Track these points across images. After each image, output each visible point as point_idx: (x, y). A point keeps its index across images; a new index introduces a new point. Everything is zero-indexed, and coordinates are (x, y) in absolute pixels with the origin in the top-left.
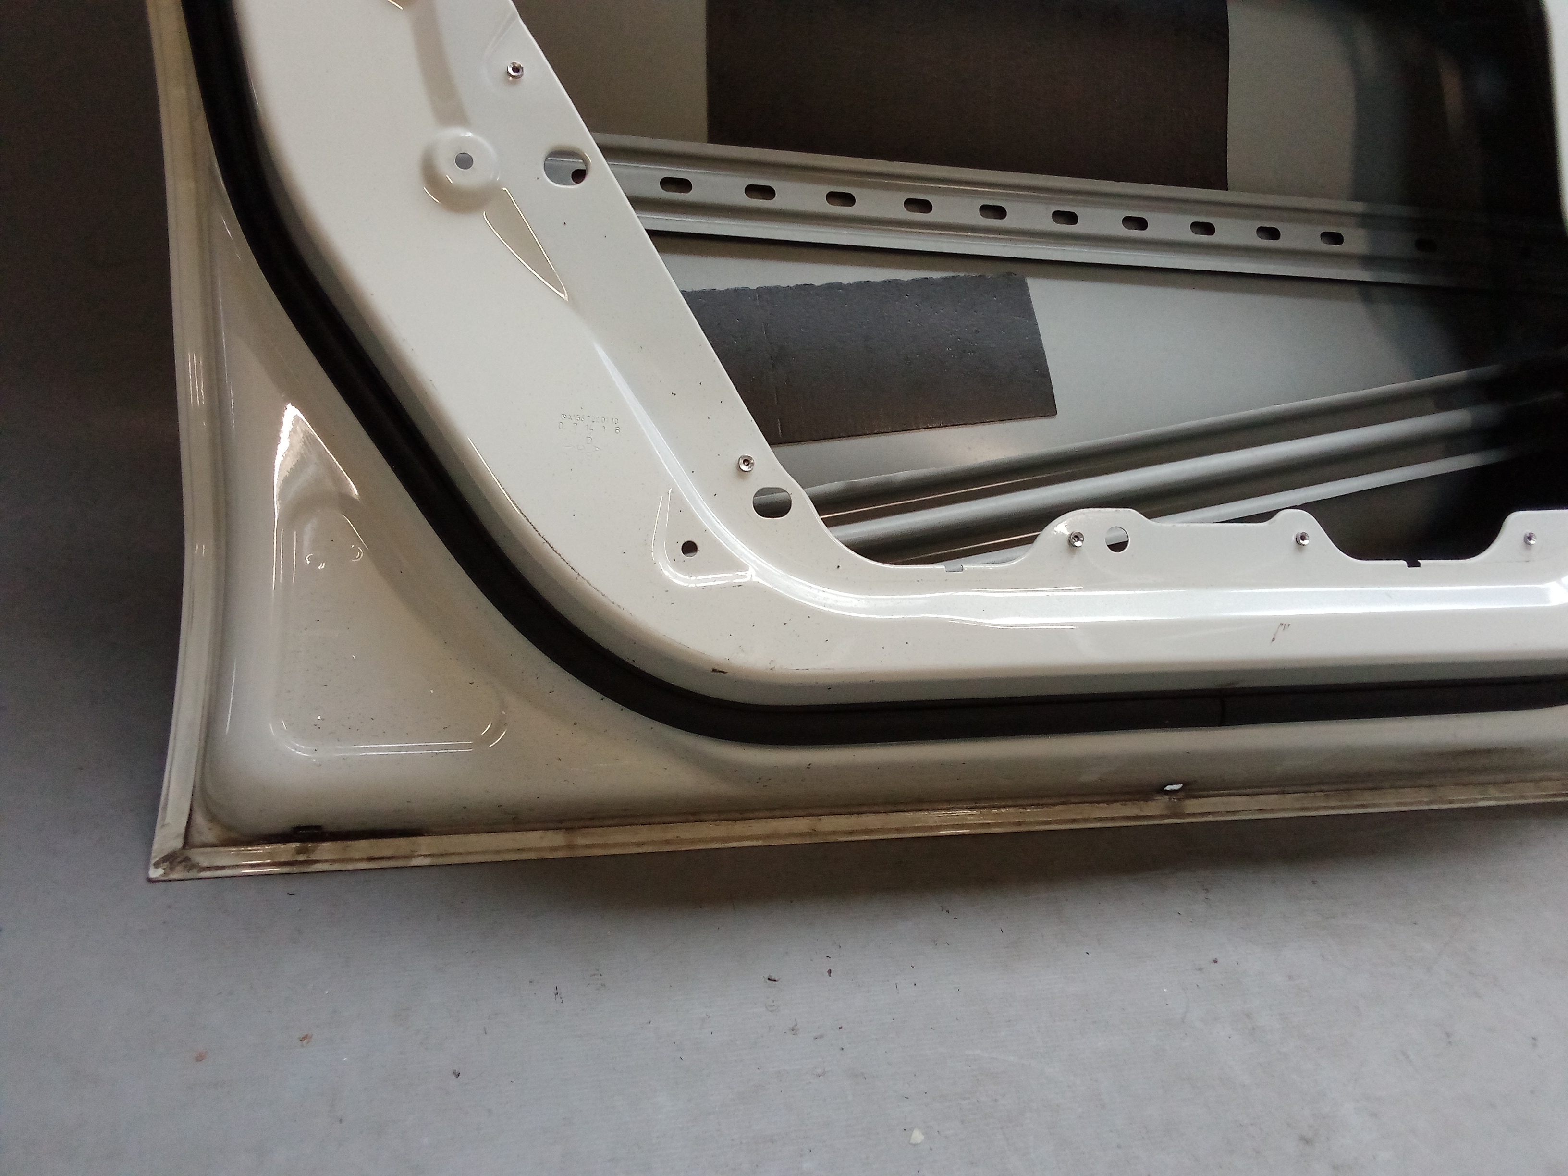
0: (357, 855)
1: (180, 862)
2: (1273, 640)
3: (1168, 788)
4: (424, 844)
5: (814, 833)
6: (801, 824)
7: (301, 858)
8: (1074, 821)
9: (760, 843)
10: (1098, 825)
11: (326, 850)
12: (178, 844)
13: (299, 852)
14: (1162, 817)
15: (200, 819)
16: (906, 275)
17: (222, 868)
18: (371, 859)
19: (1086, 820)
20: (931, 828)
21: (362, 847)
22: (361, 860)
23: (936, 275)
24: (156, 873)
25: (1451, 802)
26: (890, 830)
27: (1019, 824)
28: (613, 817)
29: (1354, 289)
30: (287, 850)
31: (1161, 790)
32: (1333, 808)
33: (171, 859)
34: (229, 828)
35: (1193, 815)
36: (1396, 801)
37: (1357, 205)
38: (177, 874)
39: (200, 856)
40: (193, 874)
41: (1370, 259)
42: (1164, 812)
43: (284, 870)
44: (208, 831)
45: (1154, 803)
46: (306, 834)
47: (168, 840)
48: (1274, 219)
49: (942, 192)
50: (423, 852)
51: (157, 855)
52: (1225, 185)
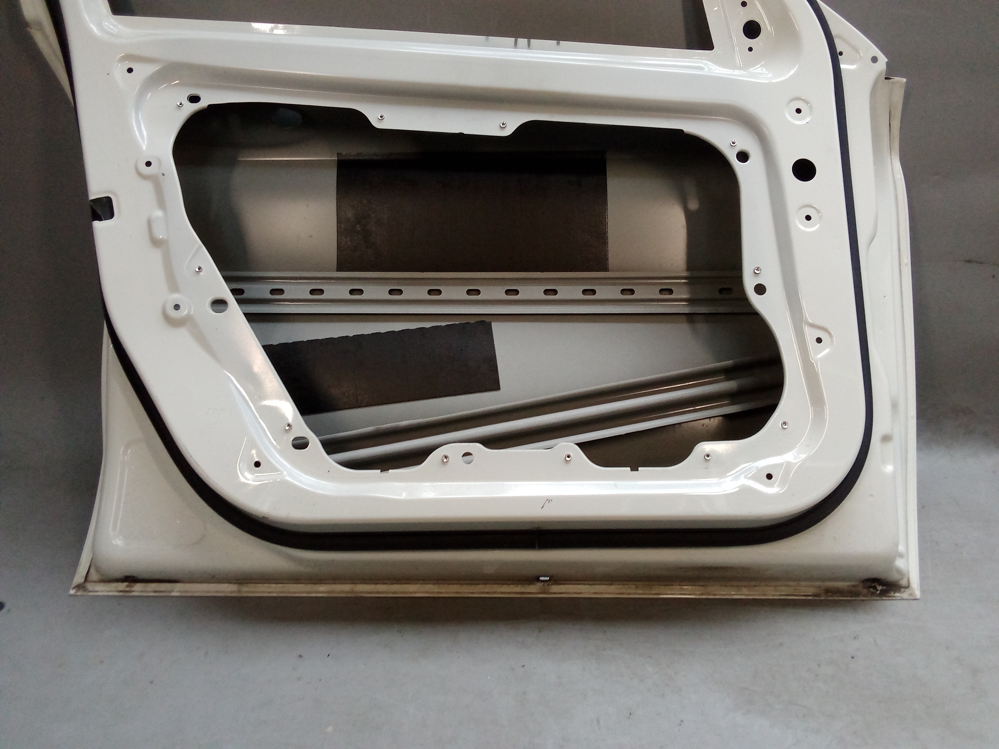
0: (150, 589)
1: (82, 588)
2: (543, 506)
3: (542, 578)
4: (178, 586)
5: (352, 592)
6: (347, 587)
7: (128, 589)
8: (487, 593)
9: (325, 595)
10: (500, 596)
11: (138, 588)
12: (82, 580)
13: (127, 586)
14: (537, 593)
15: (92, 571)
16: (428, 325)
17: (97, 592)
18: (155, 592)
19: (495, 593)
20: (411, 593)
21: (153, 586)
22: (151, 592)
23: (444, 324)
24: (72, 592)
25: (715, 595)
26: (390, 593)
27: (458, 593)
28: (275, 579)
29: (685, 317)
30: (122, 586)
31: (537, 579)
32: (640, 594)
33: (79, 587)
34: (101, 575)
35: (556, 593)
36: (680, 592)
37: (685, 274)
38: (80, 593)
39: (89, 586)
40: (86, 593)
41: (691, 301)
42: (538, 591)
43: (121, 594)
44: (94, 576)
45: (534, 586)
46: (131, 579)
47: (79, 578)
48: (633, 284)
49: (447, 285)
50: (177, 590)
51: (74, 585)
52: (605, 269)
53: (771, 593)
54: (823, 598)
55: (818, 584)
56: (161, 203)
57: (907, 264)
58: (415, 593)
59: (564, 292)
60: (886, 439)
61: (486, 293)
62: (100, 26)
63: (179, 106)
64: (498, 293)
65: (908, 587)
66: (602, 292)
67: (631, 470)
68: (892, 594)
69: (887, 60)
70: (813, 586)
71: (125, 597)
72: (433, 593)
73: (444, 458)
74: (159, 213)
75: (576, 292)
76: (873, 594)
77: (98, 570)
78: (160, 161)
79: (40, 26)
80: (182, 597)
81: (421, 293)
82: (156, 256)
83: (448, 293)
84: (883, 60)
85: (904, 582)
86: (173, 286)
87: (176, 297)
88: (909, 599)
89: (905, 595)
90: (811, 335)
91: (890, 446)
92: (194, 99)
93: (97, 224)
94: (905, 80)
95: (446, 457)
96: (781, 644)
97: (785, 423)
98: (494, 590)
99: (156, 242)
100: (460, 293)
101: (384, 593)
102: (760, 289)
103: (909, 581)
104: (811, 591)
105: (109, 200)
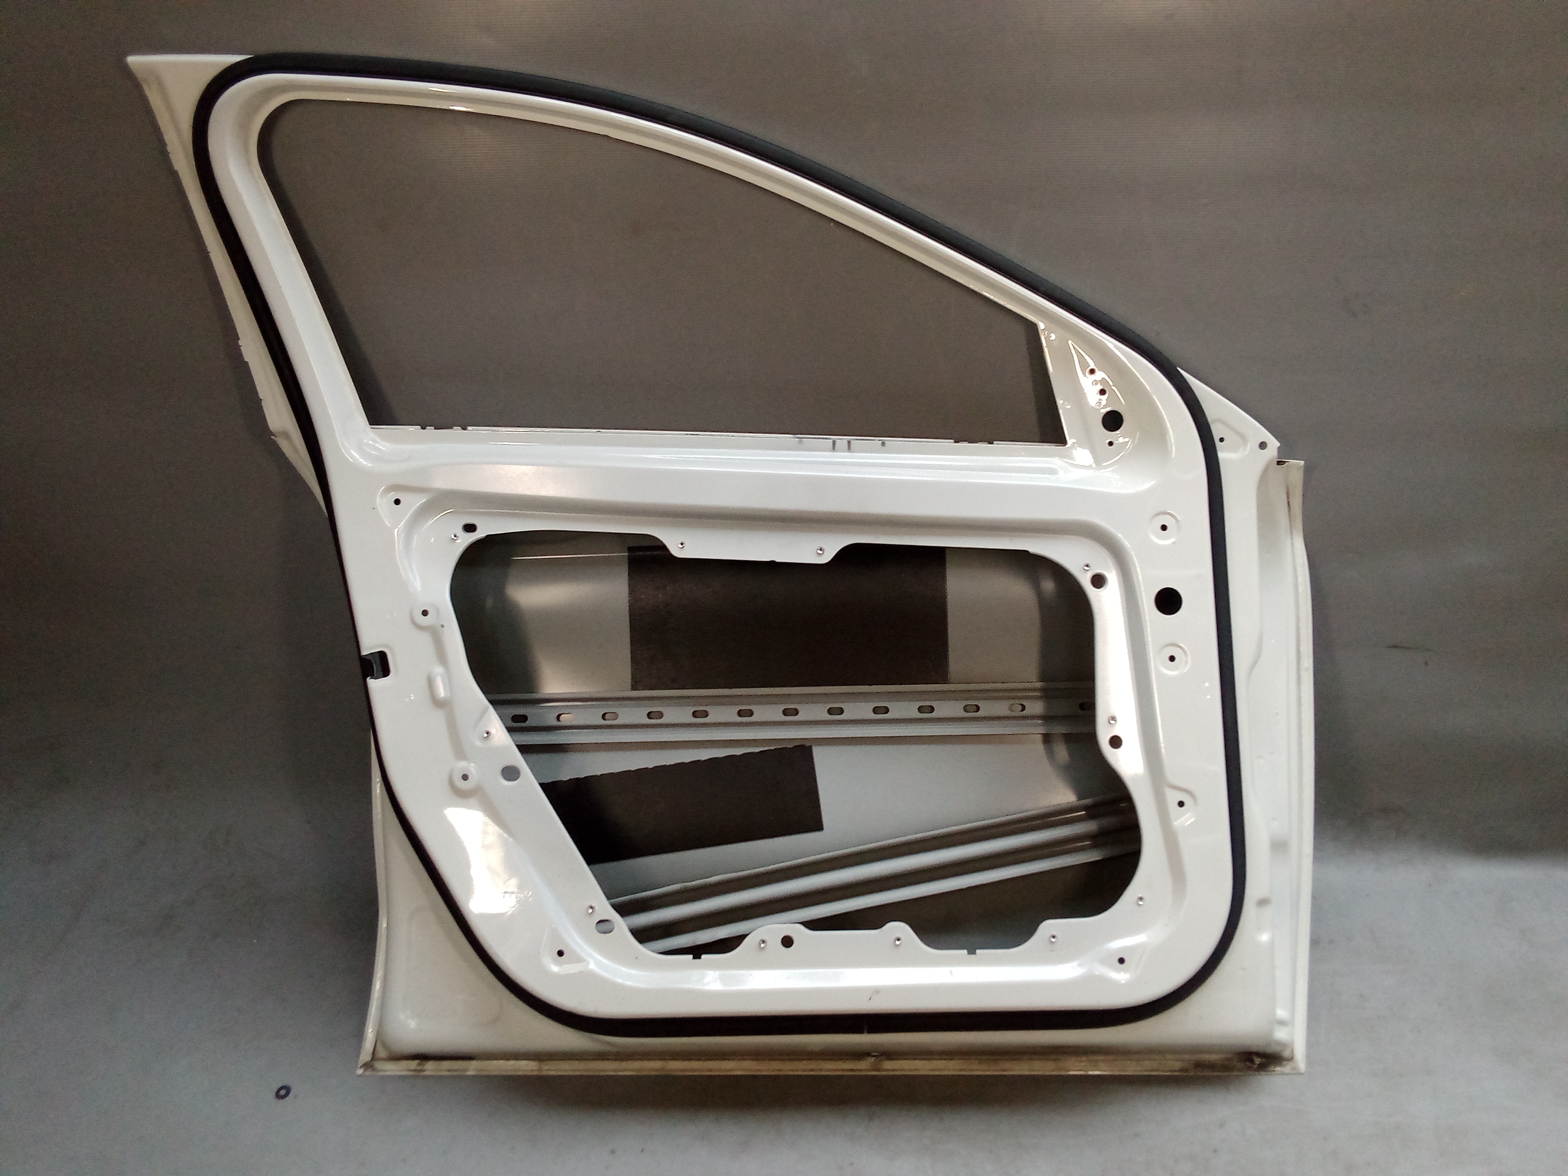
0: (443, 1068)
1: (370, 1067)
2: (870, 999)
3: (873, 1056)
4: (474, 1064)
5: (662, 1069)
7: (419, 1068)
8: (812, 1070)
10: (826, 1073)
11: (430, 1067)
12: (369, 1058)
13: (419, 1065)
14: (868, 1070)
15: (380, 1048)
16: (739, 751)
17: (386, 1071)
18: (449, 1070)
20: (727, 1070)
21: (446, 1064)
22: (445, 1071)
23: (757, 750)
24: (360, 1071)
30: (413, 1064)
31: (868, 1054)
33: (367, 1066)
34: (390, 1052)
35: (888, 1070)
37: (1039, 685)
38: (368, 1073)
39: (378, 1065)
40: (374, 1073)
41: (1046, 718)
42: (869, 1068)
43: (413, 1073)
44: (382, 1053)
45: (865, 1062)
46: (423, 1057)
47: (365, 1056)
48: (977, 699)
49: (761, 703)
50: (472, 1068)
51: (360, 1064)
52: (945, 680)
53: (1131, 1068)
54: (1192, 1074)
55: (1187, 1057)
56: (442, 657)
57: (1307, 669)
58: (732, 1070)
59: (897, 709)
60: (1263, 902)
61: (807, 712)
62: (360, 448)
63: (453, 539)
64: (819, 712)
65: (1291, 1059)
66: (943, 709)
67: (969, 954)
68: (1272, 1068)
69: (1278, 444)
70: (1182, 1060)
71: (417, 1076)
72: (751, 1070)
73: (762, 942)
74: (438, 670)
75: (910, 709)
76: (1249, 1068)
77: (384, 1045)
78: (437, 610)
79: (286, 435)
80: (478, 1076)
81: (729, 714)
82: (438, 718)
83: (761, 713)
84: (1274, 444)
85: (1286, 1054)
86: (460, 752)
87: (462, 766)
88: (1292, 1074)
89: (1287, 1068)
90: (1173, 797)
91: (1268, 911)
92: (470, 528)
93: (372, 683)
94: (1302, 463)
95: (763, 942)
96: (1137, 1135)
97: (1141, 899)
98: (820, 1067)
99: (438, 703)
100: (774, 713)
101: (698, 1070)
102: (1116, 742)
103: (1292, 1051)
104: (1178, 1065)
105: (382, 656)
